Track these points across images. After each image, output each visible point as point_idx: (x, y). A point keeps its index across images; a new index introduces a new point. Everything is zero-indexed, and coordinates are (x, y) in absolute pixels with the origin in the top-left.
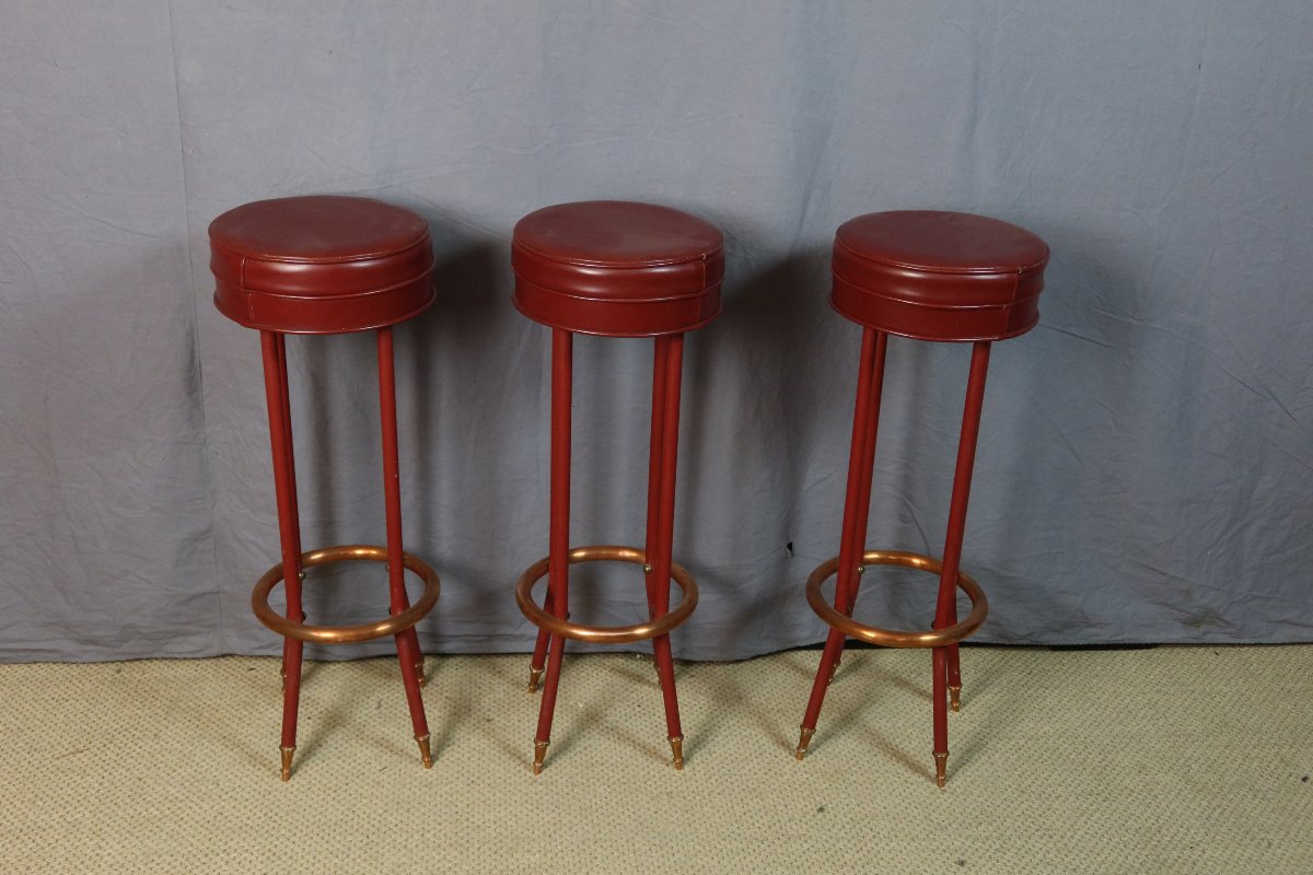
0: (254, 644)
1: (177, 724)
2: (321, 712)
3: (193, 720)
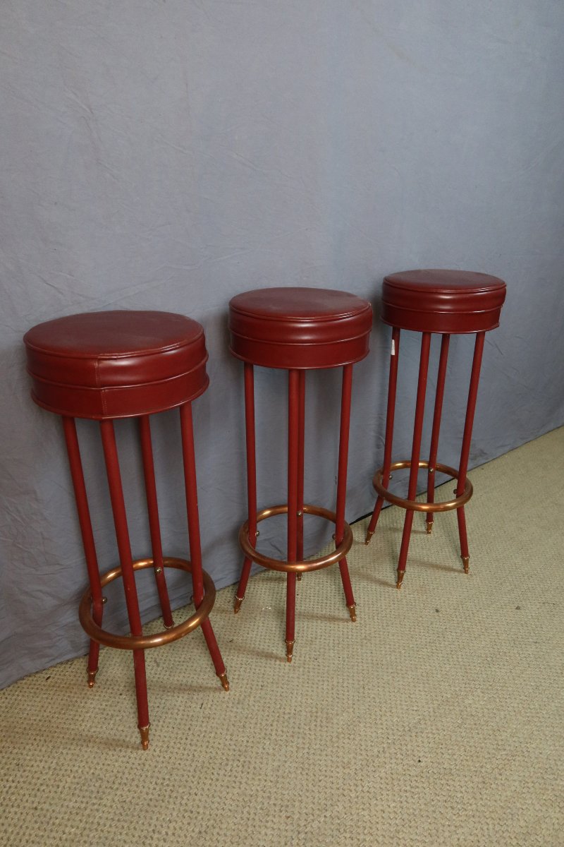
0: (47, 659)
1: (27, 747)
2: (125, 686)
3: (38, 738)
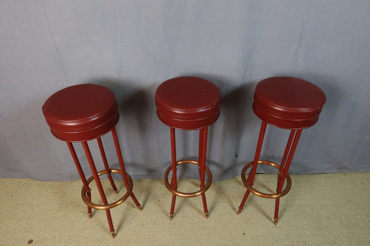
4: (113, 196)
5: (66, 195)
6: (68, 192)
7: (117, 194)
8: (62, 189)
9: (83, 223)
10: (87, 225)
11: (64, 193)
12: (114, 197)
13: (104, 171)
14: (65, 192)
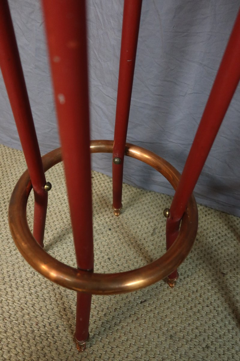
4: (106, 216)
5: (6, 178)
6: (14, 173)
7: (117, 216)
8: (5, 164)
9: (17, 266)
10: (24, 274)
11: (5, 173)
12: (107, 220)
13: (107, 142)
14: (8, 171)
